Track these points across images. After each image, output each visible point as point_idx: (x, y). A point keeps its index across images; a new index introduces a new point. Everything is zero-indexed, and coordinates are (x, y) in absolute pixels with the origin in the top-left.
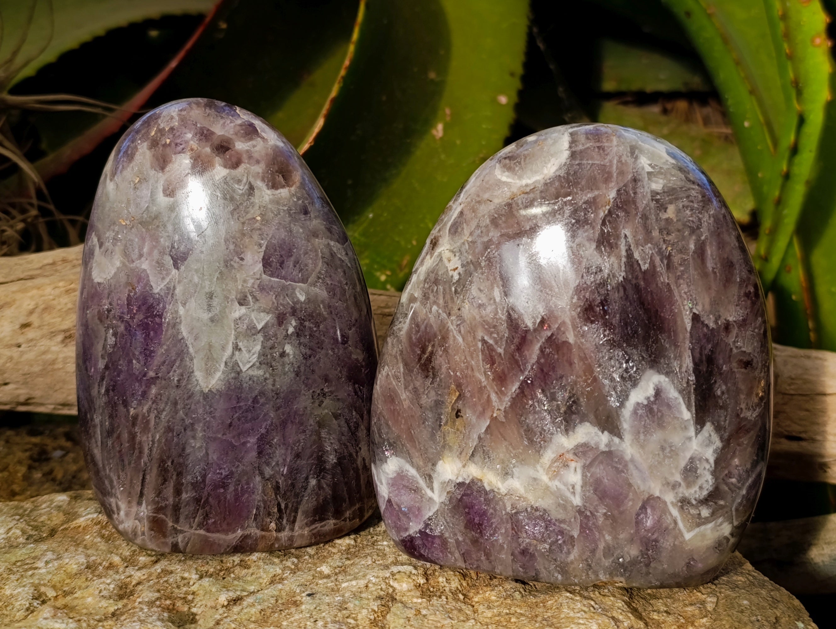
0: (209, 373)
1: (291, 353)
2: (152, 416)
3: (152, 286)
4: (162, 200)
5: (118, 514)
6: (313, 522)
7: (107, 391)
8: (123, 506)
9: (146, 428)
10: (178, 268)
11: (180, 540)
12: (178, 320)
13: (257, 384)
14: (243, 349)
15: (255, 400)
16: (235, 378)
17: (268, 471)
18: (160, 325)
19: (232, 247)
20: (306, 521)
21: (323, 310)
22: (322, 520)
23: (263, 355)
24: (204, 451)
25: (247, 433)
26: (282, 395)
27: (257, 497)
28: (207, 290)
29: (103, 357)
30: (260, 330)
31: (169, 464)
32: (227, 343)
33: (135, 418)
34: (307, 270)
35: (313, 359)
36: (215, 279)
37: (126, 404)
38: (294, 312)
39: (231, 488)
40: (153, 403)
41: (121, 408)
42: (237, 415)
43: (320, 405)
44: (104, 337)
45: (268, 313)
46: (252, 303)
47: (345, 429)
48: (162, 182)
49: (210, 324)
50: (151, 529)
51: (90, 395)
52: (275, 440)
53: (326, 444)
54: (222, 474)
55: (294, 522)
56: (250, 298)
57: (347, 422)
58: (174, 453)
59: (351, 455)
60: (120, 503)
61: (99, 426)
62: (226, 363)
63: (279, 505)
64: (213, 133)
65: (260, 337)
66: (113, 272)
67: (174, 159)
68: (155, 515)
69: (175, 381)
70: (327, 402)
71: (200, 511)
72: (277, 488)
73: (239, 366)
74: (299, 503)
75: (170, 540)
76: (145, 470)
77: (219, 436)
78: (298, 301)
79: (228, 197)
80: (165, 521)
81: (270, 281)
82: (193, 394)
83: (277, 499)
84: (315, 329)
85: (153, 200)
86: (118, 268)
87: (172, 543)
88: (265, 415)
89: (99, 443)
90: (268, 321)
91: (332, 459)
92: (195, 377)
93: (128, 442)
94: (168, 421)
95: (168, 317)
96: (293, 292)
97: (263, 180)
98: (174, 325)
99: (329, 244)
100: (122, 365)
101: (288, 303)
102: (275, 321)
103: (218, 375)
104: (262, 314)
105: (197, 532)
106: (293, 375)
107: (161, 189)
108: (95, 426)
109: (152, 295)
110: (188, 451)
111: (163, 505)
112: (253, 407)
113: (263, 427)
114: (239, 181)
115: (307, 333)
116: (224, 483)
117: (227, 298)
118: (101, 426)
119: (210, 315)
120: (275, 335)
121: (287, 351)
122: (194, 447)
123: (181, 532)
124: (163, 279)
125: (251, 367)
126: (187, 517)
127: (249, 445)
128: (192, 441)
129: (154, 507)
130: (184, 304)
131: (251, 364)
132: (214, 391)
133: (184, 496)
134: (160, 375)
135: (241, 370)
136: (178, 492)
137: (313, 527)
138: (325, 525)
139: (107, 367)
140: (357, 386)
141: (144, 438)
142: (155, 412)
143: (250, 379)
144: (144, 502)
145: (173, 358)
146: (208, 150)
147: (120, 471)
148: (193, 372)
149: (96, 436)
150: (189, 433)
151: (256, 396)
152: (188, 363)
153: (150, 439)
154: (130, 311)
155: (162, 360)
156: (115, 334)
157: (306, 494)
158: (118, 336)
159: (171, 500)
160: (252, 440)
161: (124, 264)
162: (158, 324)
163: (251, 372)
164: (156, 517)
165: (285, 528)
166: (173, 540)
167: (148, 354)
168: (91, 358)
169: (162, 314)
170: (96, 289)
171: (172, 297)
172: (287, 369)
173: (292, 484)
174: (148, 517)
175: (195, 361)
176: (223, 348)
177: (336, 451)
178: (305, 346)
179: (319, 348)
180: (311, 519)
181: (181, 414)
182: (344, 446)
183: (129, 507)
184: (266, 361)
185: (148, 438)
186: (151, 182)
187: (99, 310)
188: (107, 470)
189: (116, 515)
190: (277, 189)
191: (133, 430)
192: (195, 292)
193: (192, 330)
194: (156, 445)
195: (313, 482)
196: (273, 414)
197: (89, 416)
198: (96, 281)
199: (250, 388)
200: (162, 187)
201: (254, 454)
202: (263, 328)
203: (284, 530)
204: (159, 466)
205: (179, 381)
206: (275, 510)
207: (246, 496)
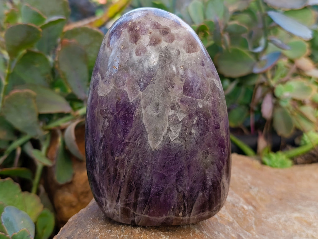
0: (155, 141)
1: (194, 133)
2: (126, 161)
3: (129, 99)
4: (135, 57)
5: (106, 205)
6: (199, 212)
7: (103, 148)
8: (109, 202)
9: (123, 166)
10: (142, 91)
11: (136, 219)
12: (141, 116)
13: (178, 147)
14: (172, 130)
15: (176, 155)
16: (167, 144)
17: (181, 189)
18: (132, 118)
19: (168, 81)
20: (196, 212)
21: (210, 112)
22: (203, 211)
23: (181, 134)
24: (151, 178)
25: (172, 170)
27: (175, 200)
28: (156, 102)
29: (102, 132)
30: (181, 121)
31: (133, 183)
32: (165, 127)
33: (117, 162)
34: (203, 93)
35: (204, 136)
36: (160, 97)
37: (113, 154)
38: (197, 113)
39: (162, 196)
40: (127, 155)
41: (110, 157)
42: (168, 162)
43: (206, 158)
44: (103, 123)
45: (185, 113)
46: (177, 109)
47: (216, 169)
48: (135, 49)
49: (157, 118)
50: (122, 213)
51: (94, 149)
52: (185, 174)
53: (207, 176)
54: (158, 189)
55: (190, 212)
56: (177, 106)
57: (217, 166)
58: (136, 178)
59: (218, 181)
60: (107, 201)
61: (98, 164)
62: (164, 137)
63: (184, 204)
64: (160, 25)
65: (180, 125)
66: (109, 92)
67: (141, 37)
68: (124, 207)
69: (138, 145)
70: (209, 156)
71: (147, 206)
72: (184, 196)
73: (170, 139)
74: (193, 204)
75: (131, 219)
76: (121, 186)
77: (158, 171)
78: (199, 108)
79: (168, 56)
80: (129, 210)
81: (186, 98)
82: (147, 151)
83: (184, 201)
84: (206, 122)
85: (130, 57)
86: (112, 90)
87: (132, 220)
88: (181, 162)
89: (98, 172)
90: (185, 117)
91: (210, 183)
92: (148, 143)
93: (113, 172)
94: (134, 164)
95: (136, 114)
96: (197, 104)
97: (184, 48)
98: (139, 118)
99: (213, 80)
100: (112, 136)
101: (194, 109)
102: (188, 117)
103: (160, 142)
104: (182, 114)
105: (145, 216)
106: (194, 144)
108: (96, 164)
109: (128, 103)
110: (143, 177)
111: (129, 202)
112: (175, 158)
113: (179, 168)
114: (173, 49)
115: (202, 124)
116: (159, 193)
117: (165, 106)
118: (99, 164)
119: (157, 114)
120: (187, 124)
121: (193, 132)
122: (146, 176)
123: (137, 215)
124: (135, 96)
125: (176, 139)
126: (140, 208)
127: (172, 176)
128: (145, 173)
129: (124, 203)
130: (144, 108)
131: (175, 138)
132: (157, 150)
133: (139, 199)
134: (131, 141)
135: (171, 140)
136: (136, 197)
137: (199, 214)
138: (204, 214)
139: (104, 137)
140: (222, 149)
141: (122, 171)
142: (128, 159)
143: (175, 145)
144: (120, 201)
145: (138, 134)
146: (158, 33)
147: (108, 185)
148: (147, 141)
149: (96, 168)
150: (144, 169)
151: (177, 153)
152: (145, 136)
153: (125, 171)
154: (117, 110)
155: (132, 134)
156: (109, 121)
157: (197, 199)
158: (110, 122)
159: (133, 201)
160: (174, 174)
161: (115, 88)
162: (131, 117)
163: (175, 142)
164: (125, 208)
165: (186, 215)
166: (132, 219)
167: (125, 131)
168: (95, 132)
169: (134, 112)
170: (99, 99)
171: (139, 105)
172: (192, 141)
173: (191, 195)
174: (121, 208)
175: (149, 135)
176: (163, 130)
177: (211, 179)
178: (201, 129)
179: (207, 130)
180: (198, 211)
181: (140, 160)
182: (215, 177)
183: (112, 203)
184: (182, 137)
185: (123, 171)
186: (129, 48)
187: (101, 110)
188: (102, 185)
189: (104, 206)
190: (191, 53)
191: (116, 167)
192: (150, 102)
193: (148, 120)
194: (127, 174)
195: (201, 194)
196: (184, 162)
197: (93, 159)
198: (100, 95)
199: (174, 149)
200: (135, 51)
201: (174, 180)
202: (182, 121)
203: (186, 216)
204: (128, 184)
205: (140, 145)
206: (182, 207)
207: (169, 200)
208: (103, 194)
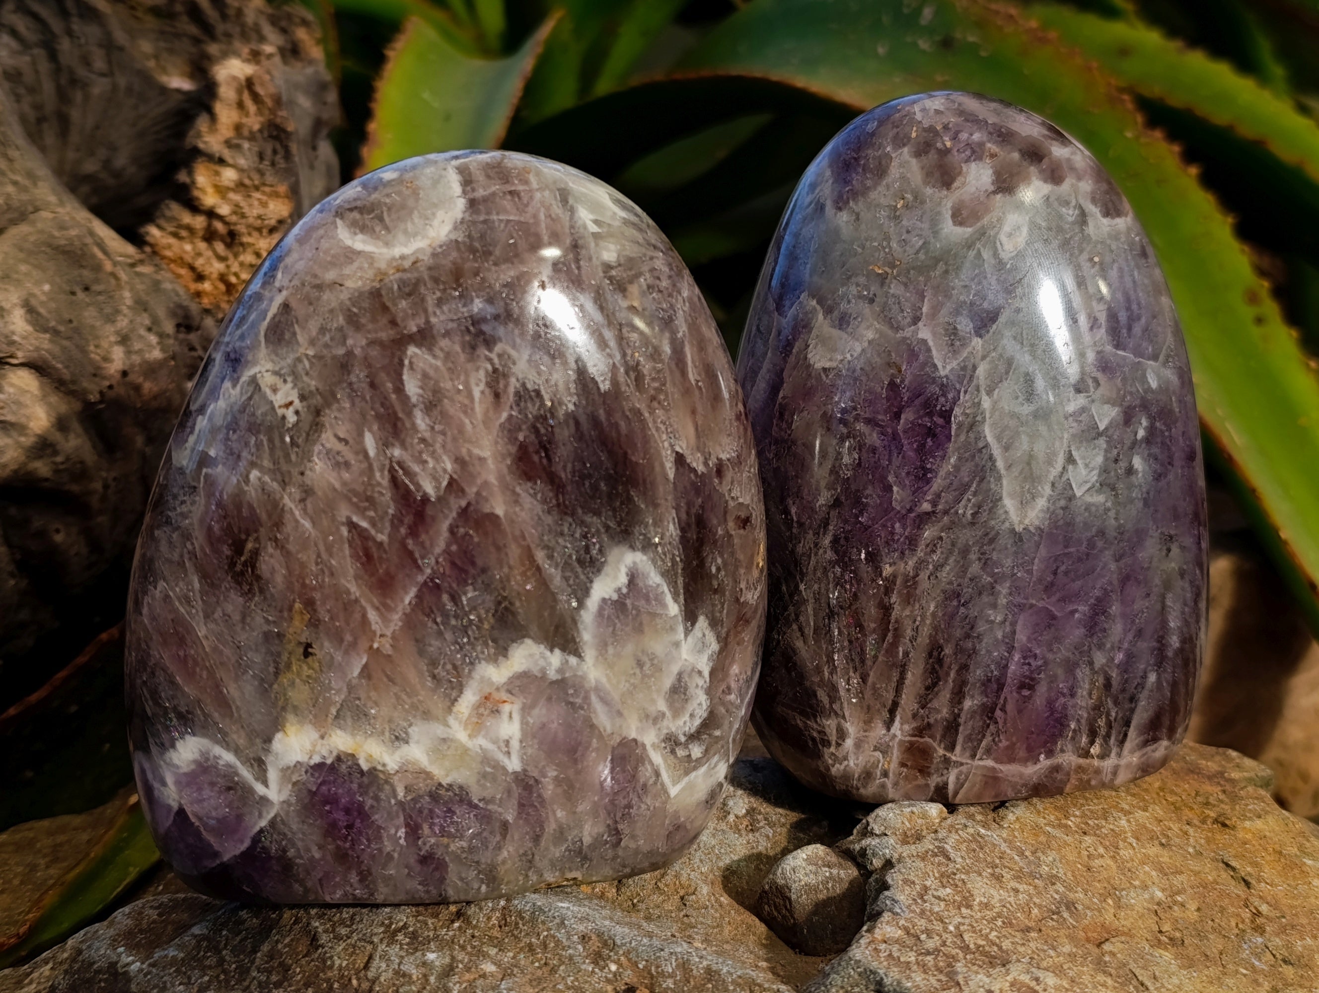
0: (1025, 501)
1: (1140, 469)
2: (924, 575)
3: (935, 366)
4: (951, 231)
5: (839, 745)
6: (1146, 743)
7: (835, 541)
8: (853, 731)
9: (911, 596)
10: (981, 336)
11: (951, 779)
12: (979, 418)
13: (1095, 516)
14: (1079, 462)
15: (1091, 544)
16: (1064, 508)
17: (1100, 659)
18: (948, 426)
20: (1138, 740)
21: (1175, 404)
22: (1155, 740)
23: (1105, 471)
24: (1008, 629)
25: (1076, 596)
26: (1126, 536)
27: (1080, 700)
29: (829, 487)
30: (1103, 431)
31: (948, 651)
32: (1056, 452)
33: (891, 580)
34: (1157, 341)
35: (1163, 482)
36: (1040, 352)
37: (874, 559)
38: (1144, 405)
39: (1042, 689)
40: (926, 554)
42: (1064, 567)
43: (1167, 555)
44: (835, 454)
45: (1113, 405)
46: (1092, 390)
47: (1189, 595)
48: (949, 205)
49: (1031, 422)
50: (903, 764)
52: (1113, 608)
53: (1169, 618)
54: (1029, 664)
55: (1122, 742)
56: (1091, 382)
57: (1191, 584)
58: (958, 633)
59: (1191, 638)
60: (847, 726)
61: (812, 601)
62: (1053, 485)
63: (1108, 715)
64: (1015, 133)
65: (1102, 442)
66: (859, 349)
67: (964, 169)
68: (914, 739)
69: (968, 516)
70: (1175, 550)
71: (991, 729)
72: (1108, 685)
73: (1072, 489)
74: (1132, 711)
75: (934, 781)
76: (905, 664)
77: (1034, 602)
78: (1149, 390)
79: (1054, 226)
80: (931, 747)
81: (1116, 355)
82: (997, 534)
83: (1106, 703)
84: (1167, 434)
85: (934, 233)
86: (870, 342)
87: (937, 785)
88: (1103, 568)
89: (810, 630)
90: (1113, 419)
91: (1175, 641)
92: (1004, 506)
93: (875, 620)
94: (951, 582)
95: (961, 414)
96: (1144, 376)
97: (1094, 201)
98: (971, 426)
100: (871, 496)
101: (1138, 391)
102: (1120, 419)
103: (1041, 503)
104: (1106, 407)
105: (981, 763)
106: (1140, 505)
107: (947, 215)
108: (800, 603)
109: (935, 380)
110: (982, 627)
111: (931, 720)
112: (1088, 555)
113: (1098, 586)
114: (1067, 203)
115: (1159, 440)
116: (1033, 679)
117: (1057, 381)
118: (817, 600)
119: (1033, 408)
120: (1120, 441)
121: (1136, 467)
122: (992, 622)
123: (956, 765)
124: (956, 353)
125: (1089, 489)
126: (968, 739)
127: (1077, 615)
128: (989, 612)
129: (914, 725)
130: (989, 393)
131: (1088, 485)
132: (1032, 529)
133: (968, 704)
134: (939, 507)
135: (1075, 495)
136: (958, 695)
137: (1145, 750)
138: (1156, 750)
139: (837, 503)
141: (907, 612)
142: (930, 567)
143: (1086, 509)
144: (898, 719)
145: (966, 479)
146: (1016, 155)
147: (851, 671)
148: (1001, 499)
149: (801, 618)
150: (985, 599)
151: (1093, 537)
152: (992, 486)
153: (918, 612)
155: (946, 483)
156: (860, 447)
157: (1142, 696)
158: (864, 451)
159: (945, 712)
160: (1083, 608)
161: (882, 334)
162: (942, 426)
163: (1089, 499)
164: (916, 742)
165: (1111, 752)
166: (939, 779)
167: (921, 475)
169: (952, 410)
170: (819, 378)
171: (970, 381)
172: (1134, 495)
173: (1126, 680)
174: (901, 742)
175: (1005, 482)
176: (1050, 462)
177: (1178, 628)
178: (1156, 459)
179: (1169, 463)
180: (1142, 738)
181: (975, 568)
182: (1186, 623)
183: (865, 731)
184: (1108, 481)
185: (912, 612)
186: (929, 204)
187: (825, 413)
188: (826, 674)
189: (832, 749)
190: (1113, 218)
191: (886, 600)
192: (1007, 373)
193: (1002, 431)
194: (928, 622)
195: (1152, 678)
196: (1113, 566)
197: (784, 588)
198: (818, 366)
199: (1085, 524)
200: (950, 212)
201: (1080, 632)
202: (1106, 429)
203: (1109, 756)
204: (930, 655)
205: (974, 515)
206: (1102, 722)
207: (1062, 700)
208: (831, 702)
